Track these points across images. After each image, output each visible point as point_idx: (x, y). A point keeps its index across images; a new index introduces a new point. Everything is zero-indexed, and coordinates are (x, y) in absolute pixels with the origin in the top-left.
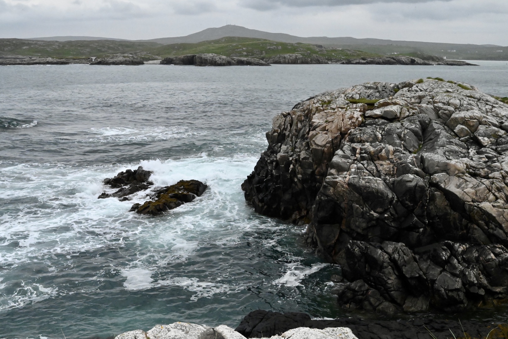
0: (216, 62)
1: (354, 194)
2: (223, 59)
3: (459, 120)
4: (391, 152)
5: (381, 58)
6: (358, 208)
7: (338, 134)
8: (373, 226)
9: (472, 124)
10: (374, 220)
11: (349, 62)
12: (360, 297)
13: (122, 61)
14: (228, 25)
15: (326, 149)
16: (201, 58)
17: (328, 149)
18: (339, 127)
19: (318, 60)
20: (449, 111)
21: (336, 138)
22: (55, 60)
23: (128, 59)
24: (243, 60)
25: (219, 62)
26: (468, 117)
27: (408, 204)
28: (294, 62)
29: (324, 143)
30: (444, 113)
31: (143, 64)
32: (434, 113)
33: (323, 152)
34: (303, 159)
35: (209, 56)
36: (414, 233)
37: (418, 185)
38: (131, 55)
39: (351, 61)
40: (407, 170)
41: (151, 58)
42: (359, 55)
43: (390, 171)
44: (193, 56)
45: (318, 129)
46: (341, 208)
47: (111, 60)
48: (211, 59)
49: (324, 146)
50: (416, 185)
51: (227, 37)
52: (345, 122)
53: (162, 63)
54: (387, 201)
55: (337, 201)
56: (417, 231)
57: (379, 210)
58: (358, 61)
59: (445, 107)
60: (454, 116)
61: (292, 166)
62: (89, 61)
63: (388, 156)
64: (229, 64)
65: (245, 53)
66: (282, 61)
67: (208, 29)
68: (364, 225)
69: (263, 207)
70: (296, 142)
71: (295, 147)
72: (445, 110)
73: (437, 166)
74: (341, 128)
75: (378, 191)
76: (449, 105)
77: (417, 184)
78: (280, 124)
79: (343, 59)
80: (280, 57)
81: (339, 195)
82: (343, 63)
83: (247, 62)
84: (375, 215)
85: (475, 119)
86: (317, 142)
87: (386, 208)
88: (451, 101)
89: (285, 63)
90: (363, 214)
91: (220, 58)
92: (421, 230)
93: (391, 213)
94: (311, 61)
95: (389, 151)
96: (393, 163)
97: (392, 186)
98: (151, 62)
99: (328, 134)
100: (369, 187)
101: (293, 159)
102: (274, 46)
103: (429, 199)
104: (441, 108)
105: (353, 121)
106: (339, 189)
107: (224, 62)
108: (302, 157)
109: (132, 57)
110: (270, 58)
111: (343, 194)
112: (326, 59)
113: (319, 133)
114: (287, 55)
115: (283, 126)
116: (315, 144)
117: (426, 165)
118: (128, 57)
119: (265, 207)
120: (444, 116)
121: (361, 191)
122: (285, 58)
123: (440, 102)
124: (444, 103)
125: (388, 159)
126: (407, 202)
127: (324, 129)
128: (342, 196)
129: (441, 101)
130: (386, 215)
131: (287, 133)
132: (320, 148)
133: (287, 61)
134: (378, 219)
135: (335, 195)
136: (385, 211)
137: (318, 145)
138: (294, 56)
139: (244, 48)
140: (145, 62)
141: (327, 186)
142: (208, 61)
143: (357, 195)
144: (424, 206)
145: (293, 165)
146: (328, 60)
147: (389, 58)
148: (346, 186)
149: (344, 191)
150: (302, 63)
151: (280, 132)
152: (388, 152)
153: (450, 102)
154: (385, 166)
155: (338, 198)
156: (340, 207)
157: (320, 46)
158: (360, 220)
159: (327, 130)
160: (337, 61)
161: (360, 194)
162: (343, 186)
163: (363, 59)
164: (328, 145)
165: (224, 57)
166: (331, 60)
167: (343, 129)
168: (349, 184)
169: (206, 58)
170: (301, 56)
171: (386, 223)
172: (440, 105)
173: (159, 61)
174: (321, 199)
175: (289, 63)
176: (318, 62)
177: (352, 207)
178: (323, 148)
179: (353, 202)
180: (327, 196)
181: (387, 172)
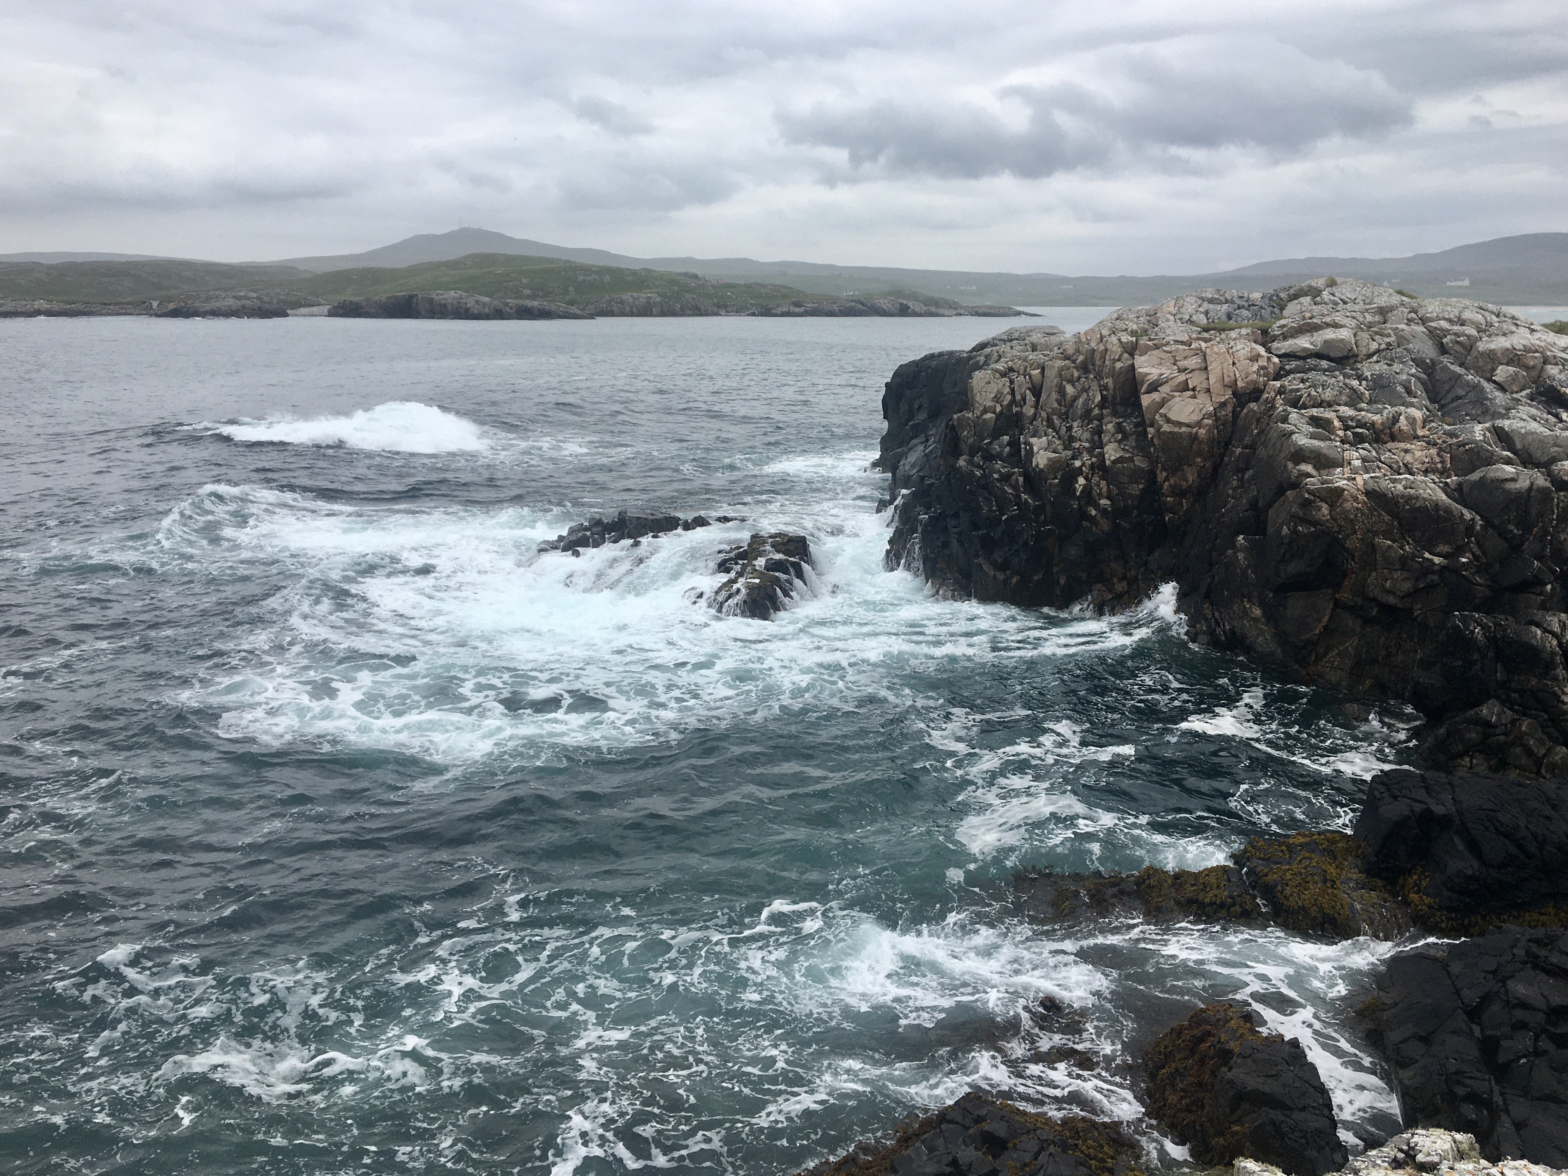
0: (467, 310)
1: (1380, 515)
2: (484, 304)
3: (1499, 355)
4: (1419, 423)
5: (834, 303)
6: (1390, 547)
7: (1228, 395)
8: (1432, 586)
9: (1532, 363)
10: (1433, 572)
11: (767, 312)
12: (1502, 738)
13: (234, 308)
14: (465, 229)
15: (1202, 431)
16: (431, 301)
17: (1208, 431)
18: (1227, 380)
19: (698, 309)
20: (1468, 336)
21: (1223, 405)
22: (56, 307)
23: (248, 302)
24: (529, 306)
25: (476, 312)
26: (1522, 348)
27: (1512, 531)
28: (645, 311)
29: (1195, 418)
30: (1457, 342)
31: (286, 315)
32: (1430, 343)
33: (1195, 438)
34: (1114, 462)
35: (450, 296)
36: (1533, 596)
37: (1534, 487)
38: (255, 295)
39: (770, 309)
40: (1485, 459)
41: (303, 302)
42: (785, 296)
43: (1435, 463)
44: (411, 297)
45: (1165, 389)
46: (1347, 550)
47: (208, 307)
48: (455, 302)
49: (1199, 424)
50: (1531, 488)
51: (475, 256)
52: (1241, 368)
53: (332, 314)
54: (1462, 528)
55: (1339, 533)
56: (1539, 590)
57: (1446, 549)
58: (786, 309)
59: (1456, 328)
60: (1482, 346)
61: (1081, 481)
62: (146, 309)
63: (1415, 431)
64: (499, 314)
65: (527, 292)
66: (616, 309)
67: (417, 238)
68: (1407, 586)
69: (1005, 582)
70: (1070, 429)
71: (1072, 439)
72: (1457, 334)
73: (1556, 445)
74: (1236, 380)
75: (1436, 506)
76: (1462, 325)
77: (1532, 484)
78: (999, 392)
79: (752, 305)
80: (610, 301)
81: (1346, 519)
82: (753, 314)
83: (539, 310)
84: (1437, 560)
85: (1536, 351)
86: (1173, 416)
87: (1460, 543)
88: (1466, 315)
89: (623, 314)
90: (1404, 562)
91: (477, 302)
92: (1549, 587)
93: (1473, 554)
94: (682, 308)
95: (1414, 419)
96: (1435, 444)
97: (1459, 494)
98: (303, 310)
99: (1199, 396)
100: (1417, 498)
101: (1083, 465)
102: (594, 276)
103: (1557, 519)
104: (1448, 330)
105: (1260, 363)
106: (1348, 505)
107: (487, 310)
108: (1113, 458)
109: (257, 298)
110: (587, 304)
111: (1356, 516)
112: (714, 305)
113: (1174, 396)
114: (627, 297)
115: (1009, 397)
116: (1168, 421)
117: (1519, 446)
118: (249, 298)
119: (1014, 580)
120: (1457, 348)
121: (1396, 507)
122: (622, 302)
123: (1438, 318)
124: (1450, 321)
125: (1417, 437)
126: (1512, 527)
127: (1184, 387)
128: (1352, 521)
129: (1441, 315)
130: (1464, 560)
131: (1028, 411)
132: (1183, 429)
133: (627, 309)
134: (1443, 568)
135: (1335, 520)
136: (1460, 550)
137: (1180, 424)
138: (642, 297)
139: (524, 281)
140: (289, 312)
141: (1314, 501)
142: (449, 307)
143: (1387, 518)
144: (1547, 533)
145: (1086, 478)
146: (719, 307)
147: (853, 301)
148: (1362, 497)
149: (1357, 509)
150: (663, 314)
151: (1001, 411)
152: (1412, 421)
153: (1463, 317)
154: (1418, 454)
155: (1341, 526)
156: (1344, 547)
157: (695, 276)
158: (1397, 575)
159: (1194, 389)
160: (739, 310)
161: (1394, 515)
162: (1356, 499)
163: (797, 304)
164: (1206, 421)
165: (486, 299)
166: (725, 307)
167: (1240, 384)
168: (1370, 493)
169: (443, 302)
170: (659, 299)
171: (1463, 576)
172: (1444, 324)
173: (325, 309)
174: (1295, 532)
175: (632, 315)
176: (698, 312)
177: (1373, 547)
178: (1195, 430)
179: (1376, 534)
180: (1314, 523)
181: (1426, 465)
